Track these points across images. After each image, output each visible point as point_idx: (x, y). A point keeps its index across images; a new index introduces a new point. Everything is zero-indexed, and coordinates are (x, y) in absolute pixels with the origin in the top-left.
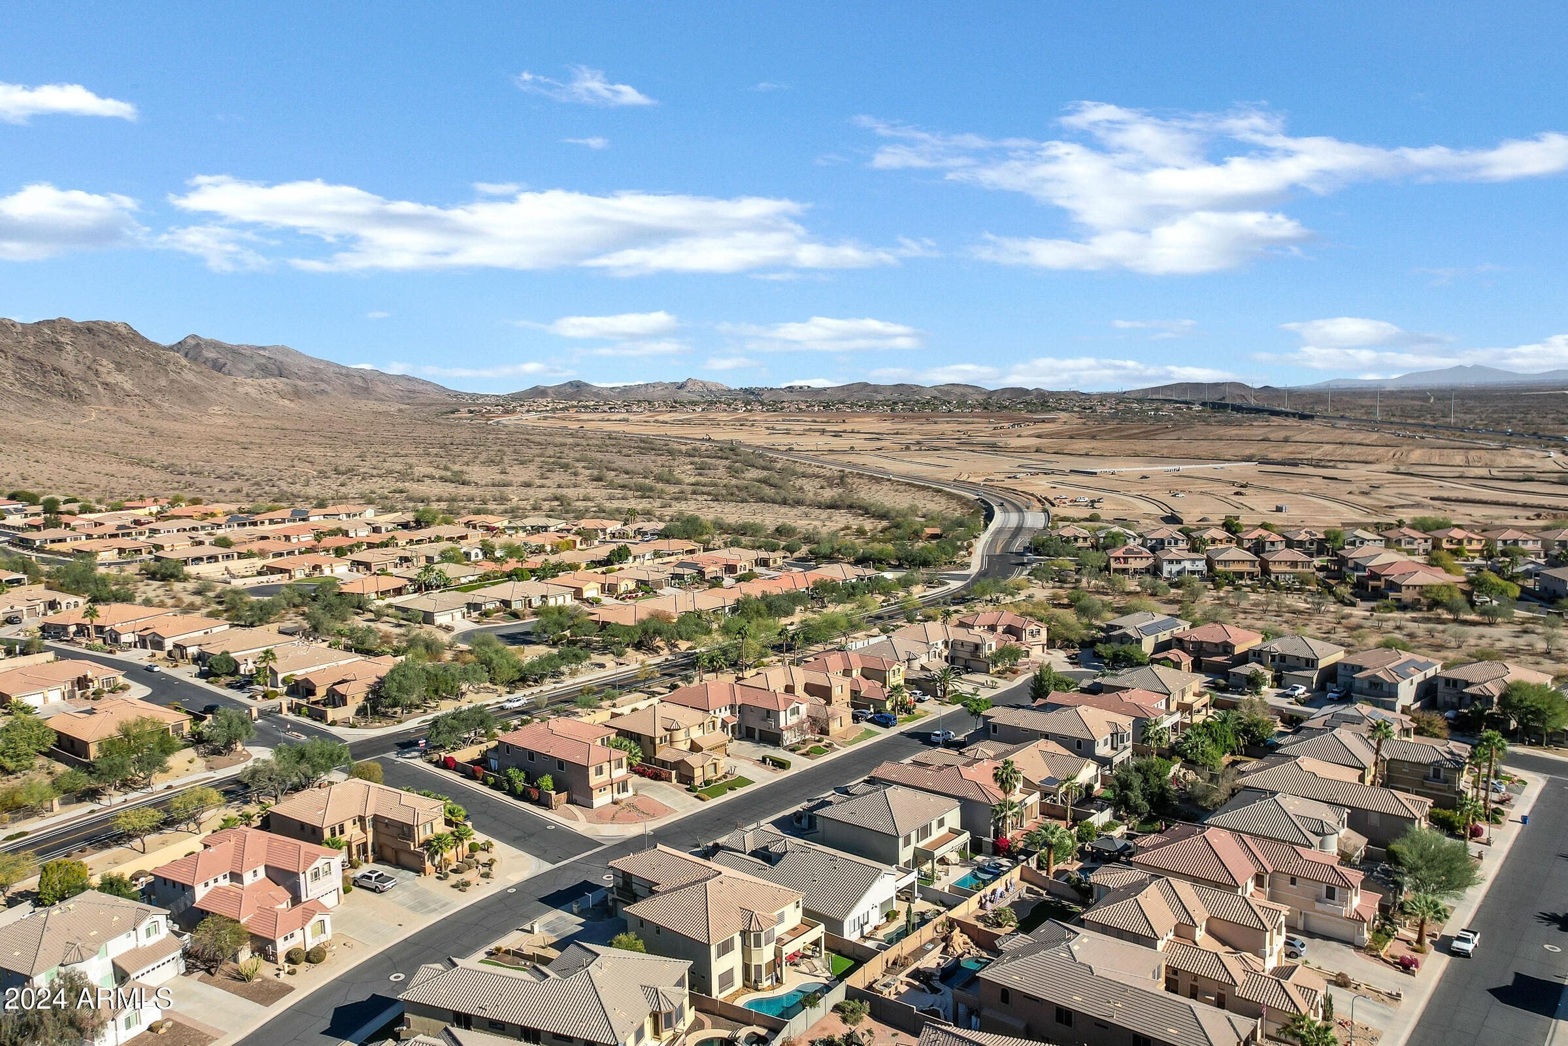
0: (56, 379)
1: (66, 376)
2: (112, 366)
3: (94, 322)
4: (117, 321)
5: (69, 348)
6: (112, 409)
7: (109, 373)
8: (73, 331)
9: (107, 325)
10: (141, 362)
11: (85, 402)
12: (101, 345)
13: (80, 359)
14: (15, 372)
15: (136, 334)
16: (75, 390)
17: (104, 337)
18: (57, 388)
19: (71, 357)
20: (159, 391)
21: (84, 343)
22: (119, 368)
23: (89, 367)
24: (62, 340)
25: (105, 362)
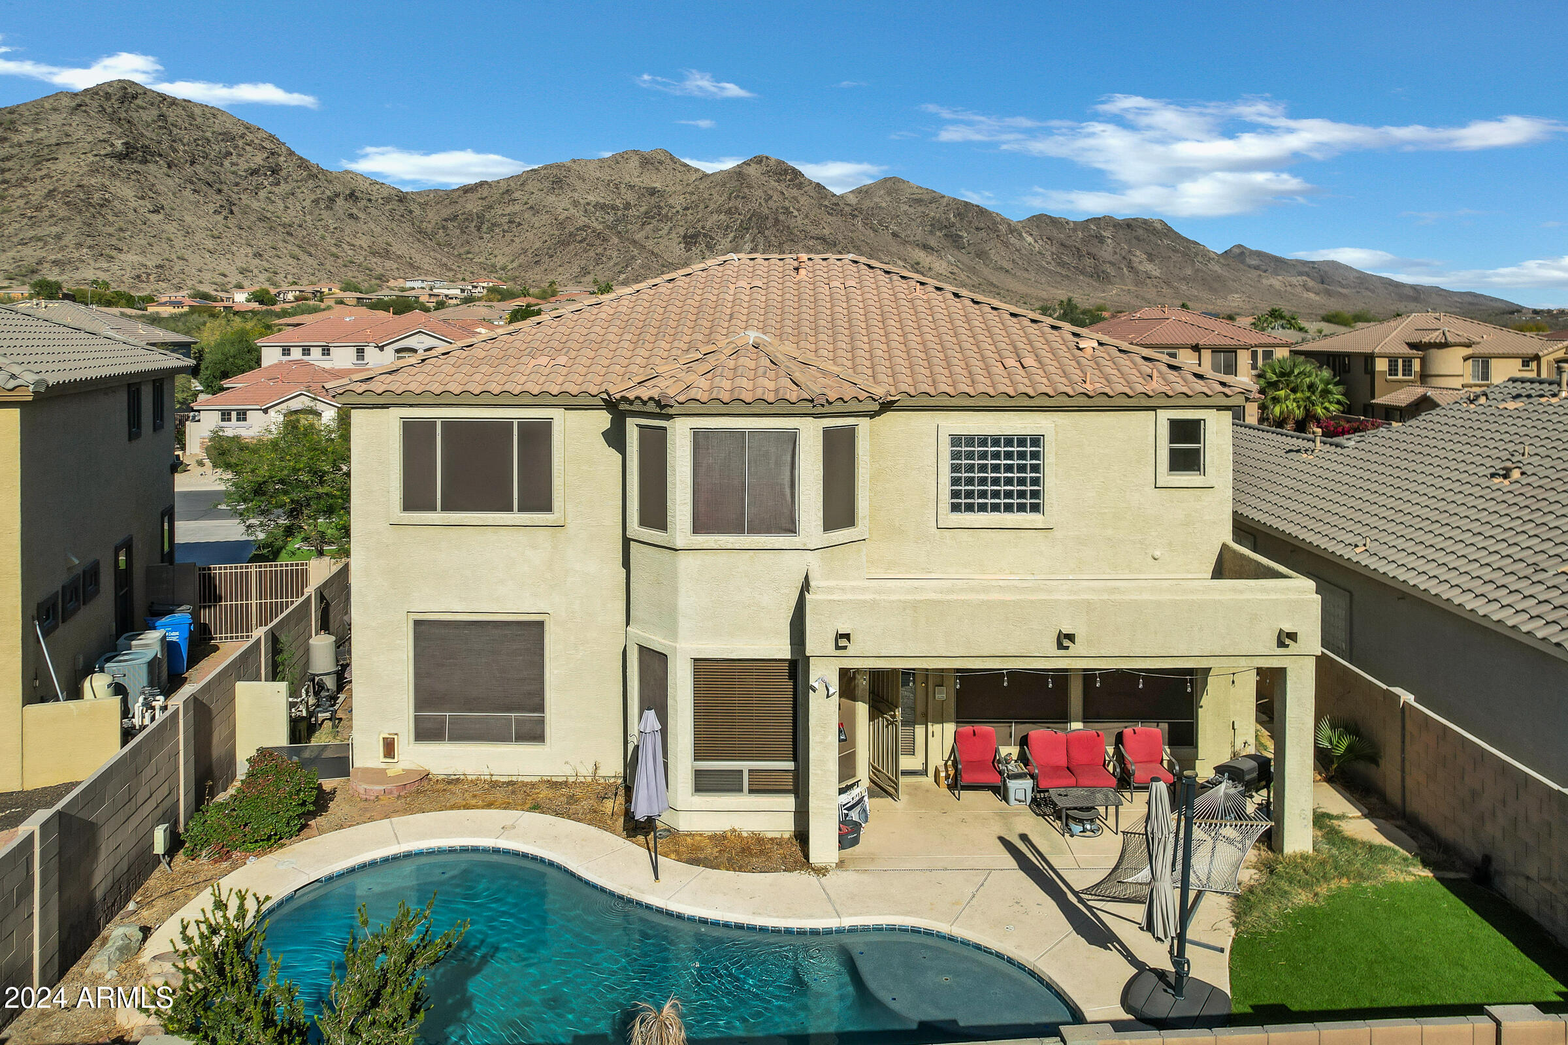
0: (1088, 261)
1: (1098, 260)
2: (1144, 256)
3: (1134, 219)
4: (1154, 218)
5: (1110, 241)
6: (1133, 288)
7: (1140, 262)
8: (1114, 226)
9: (1145, 222)
10: (1171, 254)
11: (1110, 282)
12: (1137, 239)
13: (1118, 251)
14: (1053, 253)
15: (1170, 229)
16: (1103, 272)
17: (1140, 232)
18: (1088, 269)
19: (1110, 249)
20: (1184, 279)
21: (1123, 236)
22: (1151, 258)
23: (1124, 258)
24: (1105, 234)
25: (1138, 253)
